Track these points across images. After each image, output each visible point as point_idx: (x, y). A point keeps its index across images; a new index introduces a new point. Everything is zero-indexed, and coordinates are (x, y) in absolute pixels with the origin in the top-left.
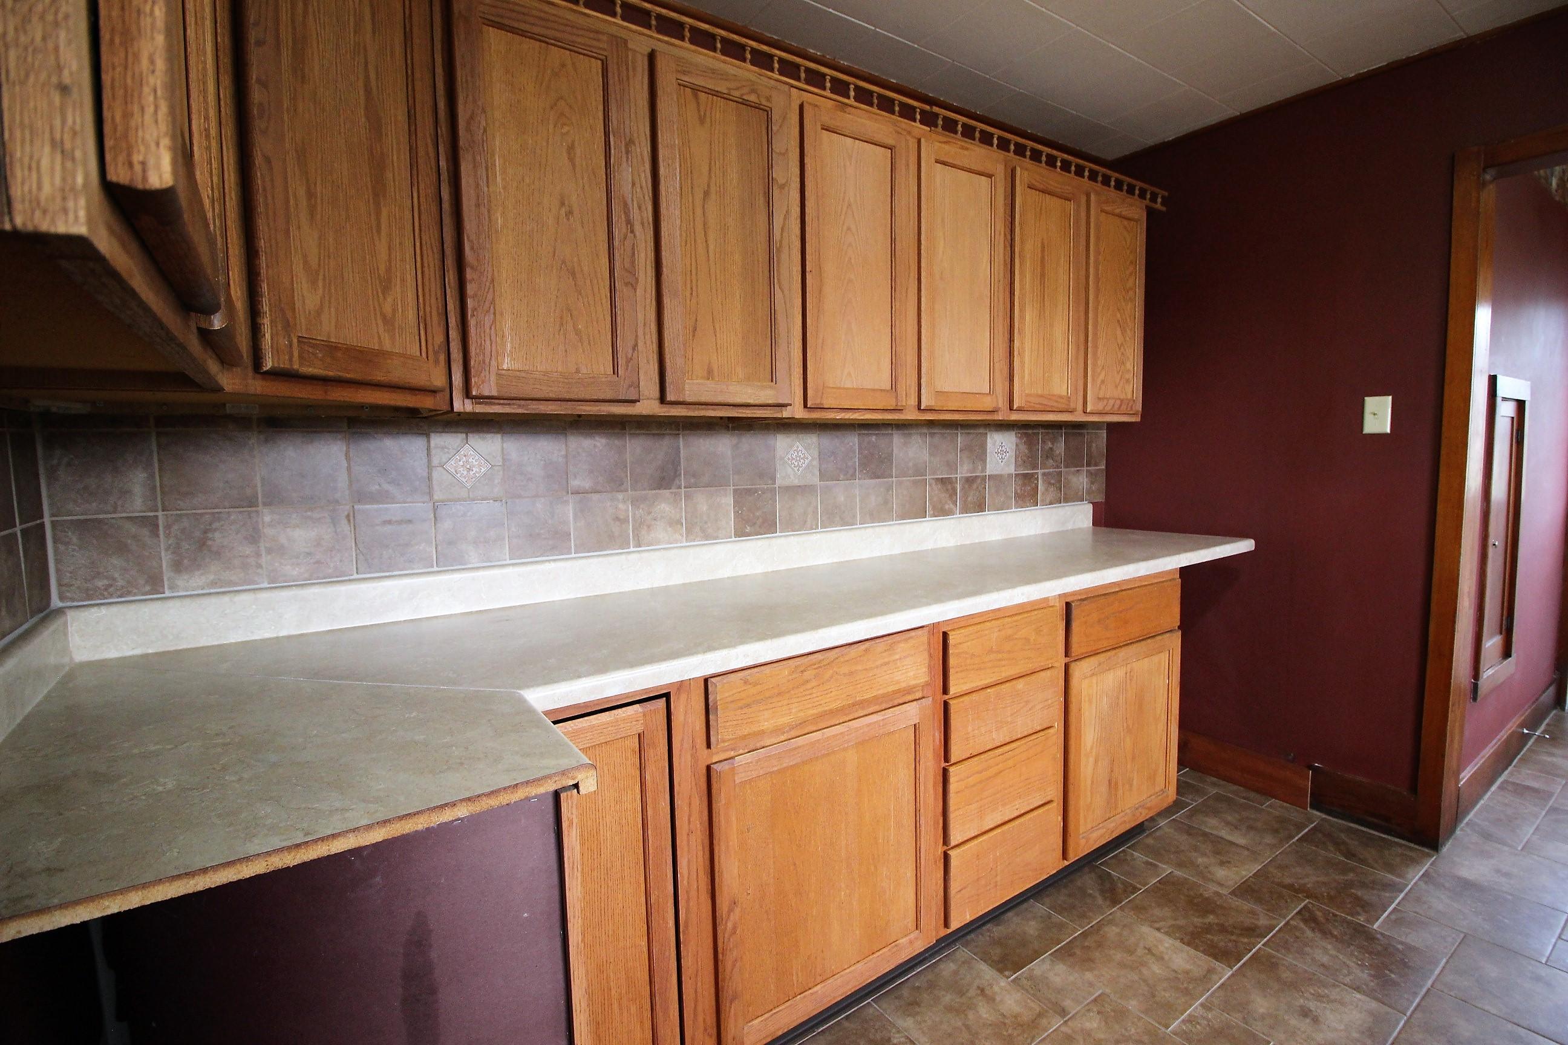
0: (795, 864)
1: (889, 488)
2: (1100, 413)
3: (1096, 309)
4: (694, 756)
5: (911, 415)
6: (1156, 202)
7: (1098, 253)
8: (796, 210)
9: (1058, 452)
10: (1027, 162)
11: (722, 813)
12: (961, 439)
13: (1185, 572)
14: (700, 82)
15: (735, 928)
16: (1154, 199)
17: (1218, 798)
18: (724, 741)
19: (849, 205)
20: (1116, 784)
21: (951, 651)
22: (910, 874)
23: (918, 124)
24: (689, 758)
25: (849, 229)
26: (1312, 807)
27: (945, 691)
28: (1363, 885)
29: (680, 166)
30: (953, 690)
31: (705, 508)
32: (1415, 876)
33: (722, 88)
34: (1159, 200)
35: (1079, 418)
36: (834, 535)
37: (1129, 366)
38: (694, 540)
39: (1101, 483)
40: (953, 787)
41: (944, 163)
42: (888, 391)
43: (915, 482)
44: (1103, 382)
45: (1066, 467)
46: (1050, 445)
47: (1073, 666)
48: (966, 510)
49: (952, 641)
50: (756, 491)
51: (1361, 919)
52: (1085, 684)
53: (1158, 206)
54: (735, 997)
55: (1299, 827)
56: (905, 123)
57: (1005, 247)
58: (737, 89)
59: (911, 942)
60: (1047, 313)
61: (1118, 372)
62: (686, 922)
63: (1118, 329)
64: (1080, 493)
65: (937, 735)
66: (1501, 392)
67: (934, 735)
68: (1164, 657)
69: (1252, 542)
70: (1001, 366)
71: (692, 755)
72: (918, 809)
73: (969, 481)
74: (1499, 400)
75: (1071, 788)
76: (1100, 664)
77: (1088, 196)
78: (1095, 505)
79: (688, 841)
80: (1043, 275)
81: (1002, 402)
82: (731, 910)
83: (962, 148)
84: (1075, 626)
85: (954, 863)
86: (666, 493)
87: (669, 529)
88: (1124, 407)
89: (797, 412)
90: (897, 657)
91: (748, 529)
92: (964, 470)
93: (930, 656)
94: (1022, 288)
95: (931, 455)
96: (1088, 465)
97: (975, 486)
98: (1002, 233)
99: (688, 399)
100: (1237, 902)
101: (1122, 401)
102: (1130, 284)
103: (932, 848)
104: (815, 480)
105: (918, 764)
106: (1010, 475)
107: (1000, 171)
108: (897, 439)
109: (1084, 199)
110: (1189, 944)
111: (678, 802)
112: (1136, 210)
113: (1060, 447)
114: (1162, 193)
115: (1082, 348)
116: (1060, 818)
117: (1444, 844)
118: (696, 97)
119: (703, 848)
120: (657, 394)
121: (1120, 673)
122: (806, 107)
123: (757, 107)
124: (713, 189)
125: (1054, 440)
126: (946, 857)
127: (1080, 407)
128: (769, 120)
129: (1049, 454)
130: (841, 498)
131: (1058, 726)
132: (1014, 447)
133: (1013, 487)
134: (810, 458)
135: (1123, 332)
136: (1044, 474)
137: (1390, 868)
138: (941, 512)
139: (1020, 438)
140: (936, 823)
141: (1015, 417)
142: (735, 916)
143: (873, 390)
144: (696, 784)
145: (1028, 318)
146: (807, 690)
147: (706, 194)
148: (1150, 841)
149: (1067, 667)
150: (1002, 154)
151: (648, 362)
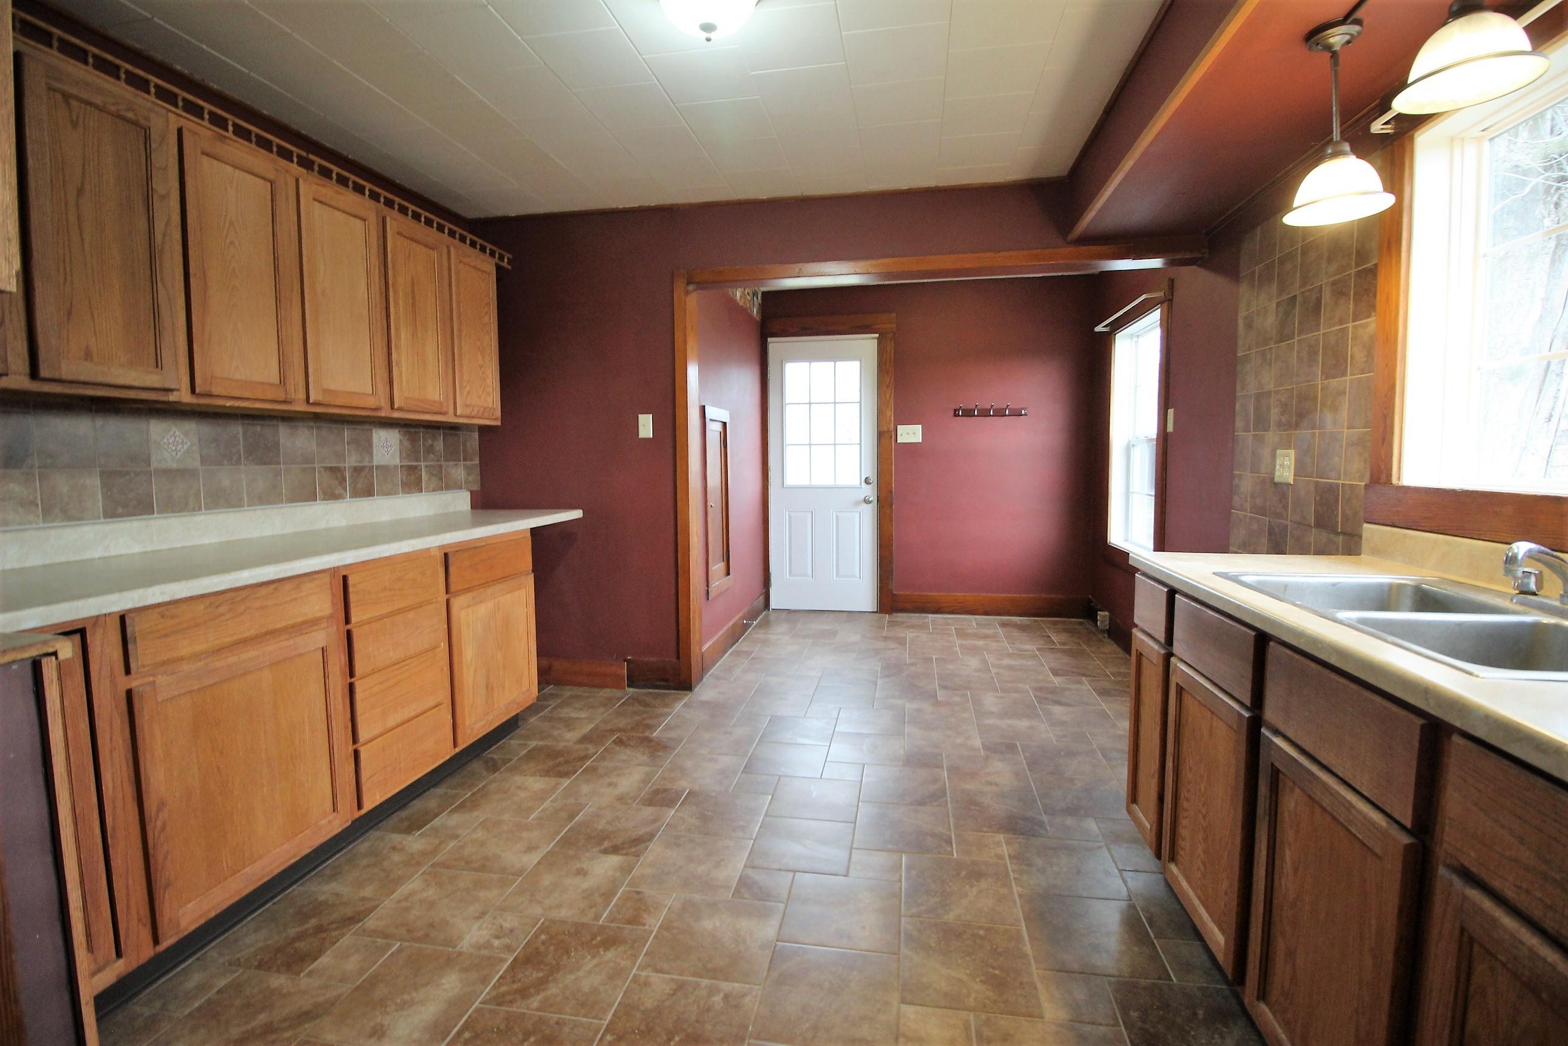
0: (219, 768)
1: (277, 474)
2: (468, 417)
3: (460, 336)
4: (113, 682)
5: (301, 407)
6: (503, 261)
7: (458, 294)
8: (176, 218)
9: (438, 449)
10: (395, 213)
11: (146, 728)
12: (347, 433)
13: (533, 531)
14: (74, 91)
15: (164, 828)
16: (501, 258)
17: (571, 697)
18: (144, 666)
19: (231, 223)
20: (492, 689)
21: (351, 589)
22: (326, 768)
23: (295, 166)
24: (108, 684)
25: (232, 243)
26: (628, 686)
27: (347, 620)
28: (651, 718)
29: (51, 161)
30: (354, 619)
31: (65, 489)
32: (678, 706)
33: (98, 100)
34: (506, 260)
35: (450, 419)
36: (221, 517)
37: (489, 382)
38: (53, 521)
39: (475, 476)
40: (359, 696)
41: (320, 202)
42: (277, 385)
43: (304, 470)
44: (469, 393)
45: (445, 460)
46: (430, 442)
47: (452, 601)
48: (356, 494)
49: (351, 581)
50: (128, 473)
51: (647, 734)
52: (463, 613)
53: (505, 264)
54: (168, 885)
55: (619, 699)
56: (283, 163)
57: (380, 278)
58: (114, 104)
59: (330, 822)
60: (419, 335)
61: (480, 386)
62: (114, 829)
63: (479, 353)
64: (459, 483)
65: (342, 657)
66: (708, 416)
67: (340, 658)
68: (523, 592)
69: (581, 511)
70: (381, 373)
71: (111, 682)
72: (329, 715)
73: (358, 470)
74: (707, 421)
75: (456, 691)
76: (474, 598)
77: (448, 247)
78: (472, 492)
79: (112, 758)
80: (414, 305)
81: (384, 402)
82: (159, 810)
83: (337, 192)
84: (452, 569)
85: (363, 756)
86: (16, 472)
87: (20, 510)
88: (486, 414)
89: (184, 396)
90: (303, 594)
91: (120, 510)
92: (352, 460)
93: (333, 595)
94: (396, 313)
95: (318, 445)
96: (465, 460)
97: (363, 474)
98: (377, 266)
99: (64, 377)
100: (578, 746)
101: (485, 408)
102: (486, 319)
103: (343, 750)
104: (197, 464)
105: (327, 680)
106: (396, 467)
107: (372, 218)
108: (283, 432)
109: (445, 250)
110: (545, 776)
111: (99, 723)
112: (488, 266)
113: (439, 445)
114: (507, 256)
115: (450, 366)
116: (450, 717)
117: (695, 687)
118: (68, 104)
119: (127, 762)
120: (27, 370)
121: (490, 605)
122: (185, 133)
123: (136, 124)
124: (87, 187)
125: (434, 438)
126: (356, 753)
127: (451, 411)
128: (147, 139)
129: (430, 450)
130: (226, 483)
131: (444, 645)
132: (398, 442)
133: (399, 476)
134: (189, 444)
135: (483, 357)
136: (426, 466)
137: (666, 706)
138: (332, 496)
139: (404, 435)
140: (346, 727)
141: (396, 415)
142: (164, 814)
143: (263, 384)
144: (116, 707)
145: (403, 338)
146: (223, 621)
147: (80, 191)
148: (523, 732)
149: (448, 601)
150: (372, 204)
151: (15, 338)
